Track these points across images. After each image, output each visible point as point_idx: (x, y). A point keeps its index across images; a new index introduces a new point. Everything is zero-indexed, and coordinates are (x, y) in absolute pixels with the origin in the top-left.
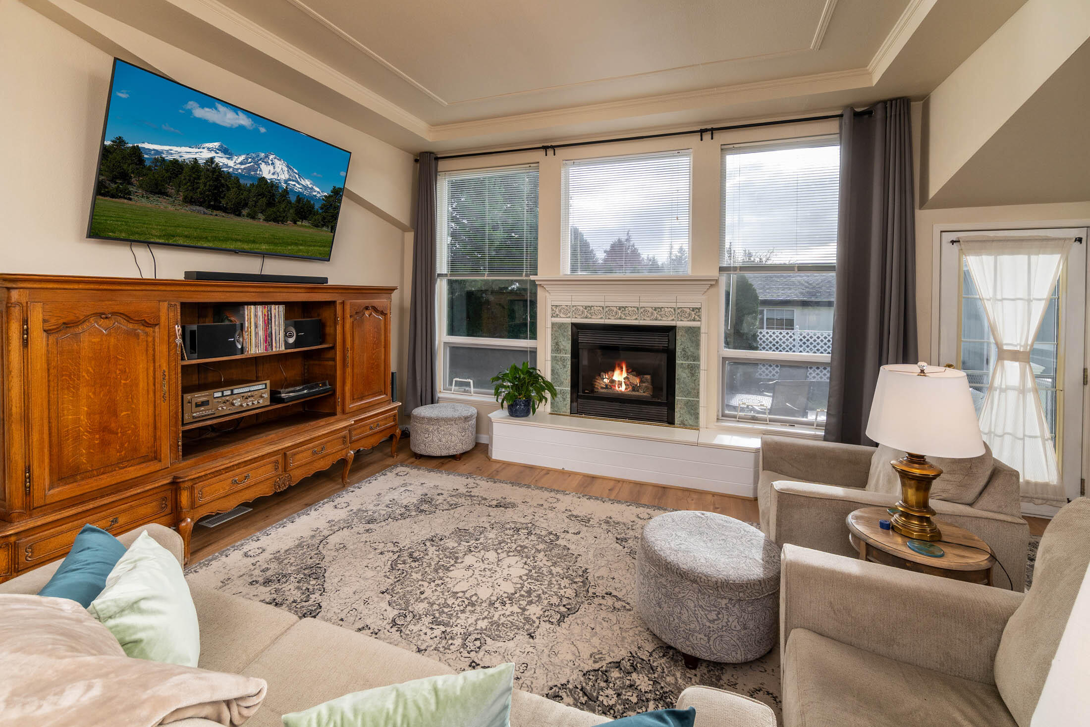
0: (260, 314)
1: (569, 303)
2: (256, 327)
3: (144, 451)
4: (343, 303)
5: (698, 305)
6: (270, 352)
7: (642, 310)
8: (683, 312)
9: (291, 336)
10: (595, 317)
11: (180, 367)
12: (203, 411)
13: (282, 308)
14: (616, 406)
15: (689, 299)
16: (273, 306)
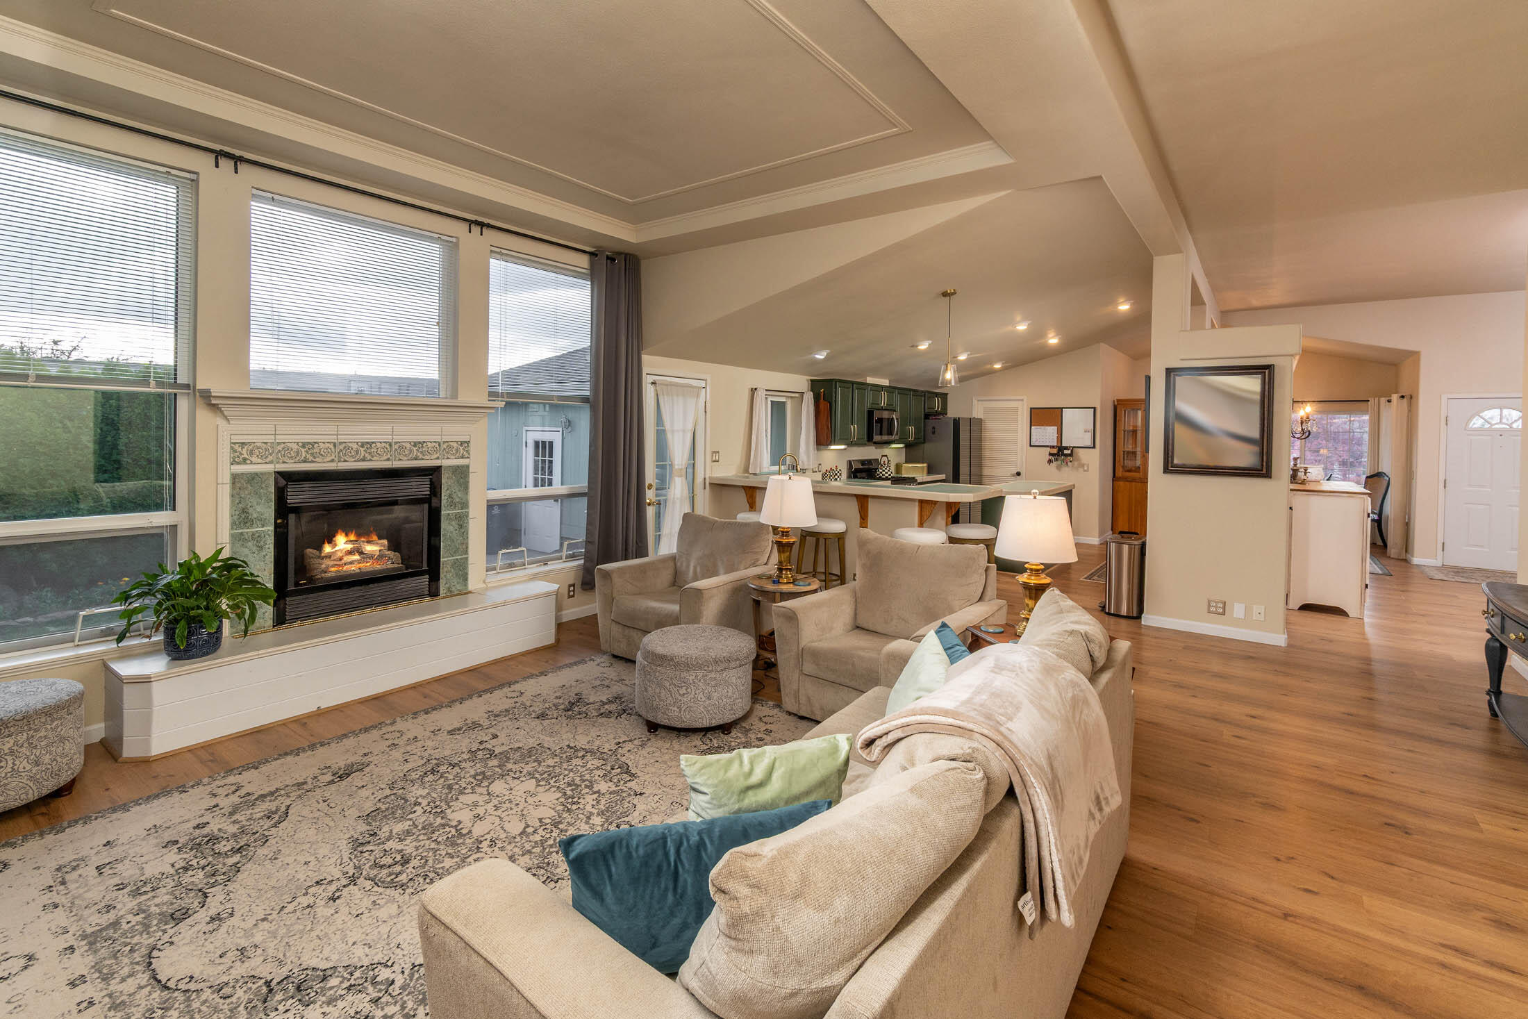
1: (270, 439)
5: (466, 439)
7: (396, 447)
8: (450, 447)
10: (321, 460)
14: (356, 592)
15: (453, 431)
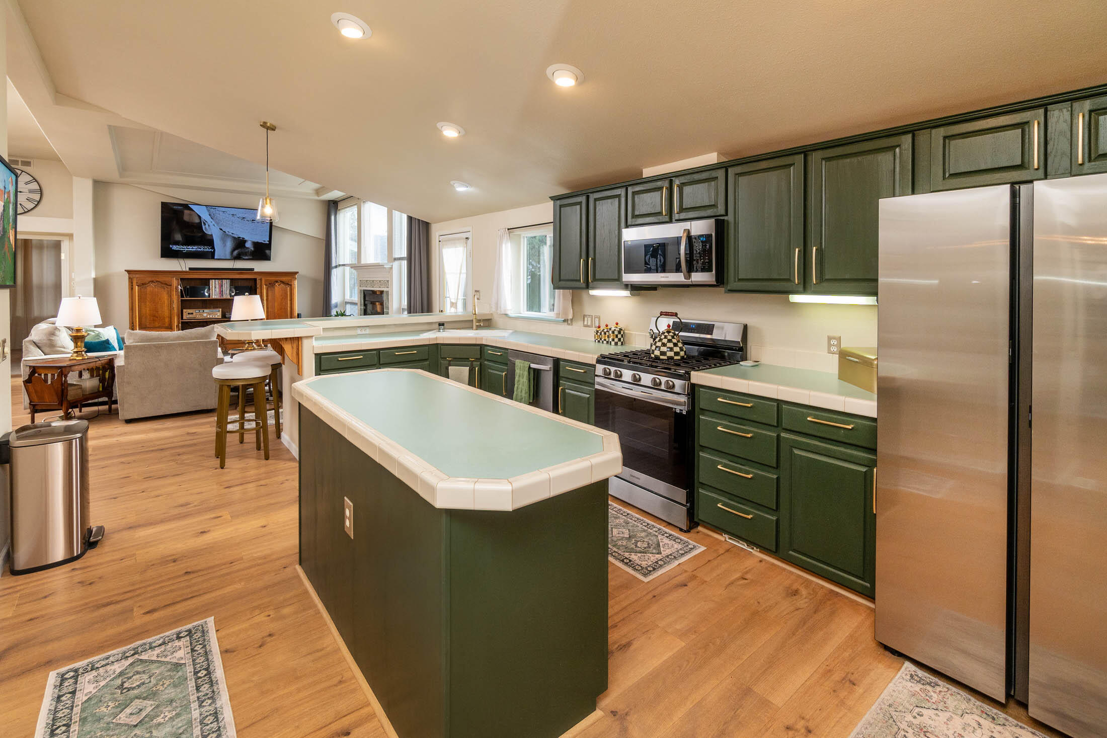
0: (217, 283)
2: (215, 288)
3: (167, 325)
4: (261, 280)
6: (222, 298)
9: (233, 293)
11: (180, 300)
12: (191, 316)
13: (228, 281)
16: (224, 280)
